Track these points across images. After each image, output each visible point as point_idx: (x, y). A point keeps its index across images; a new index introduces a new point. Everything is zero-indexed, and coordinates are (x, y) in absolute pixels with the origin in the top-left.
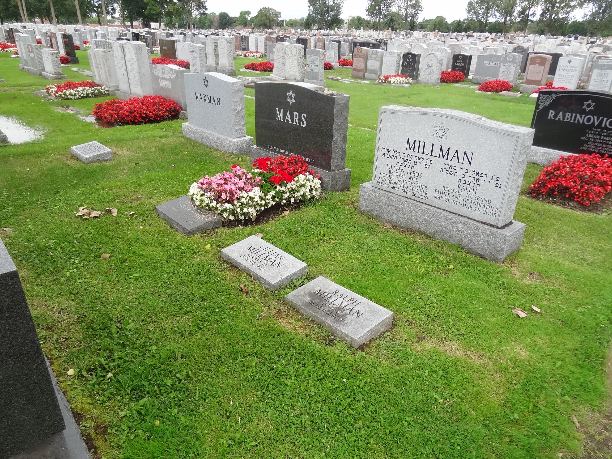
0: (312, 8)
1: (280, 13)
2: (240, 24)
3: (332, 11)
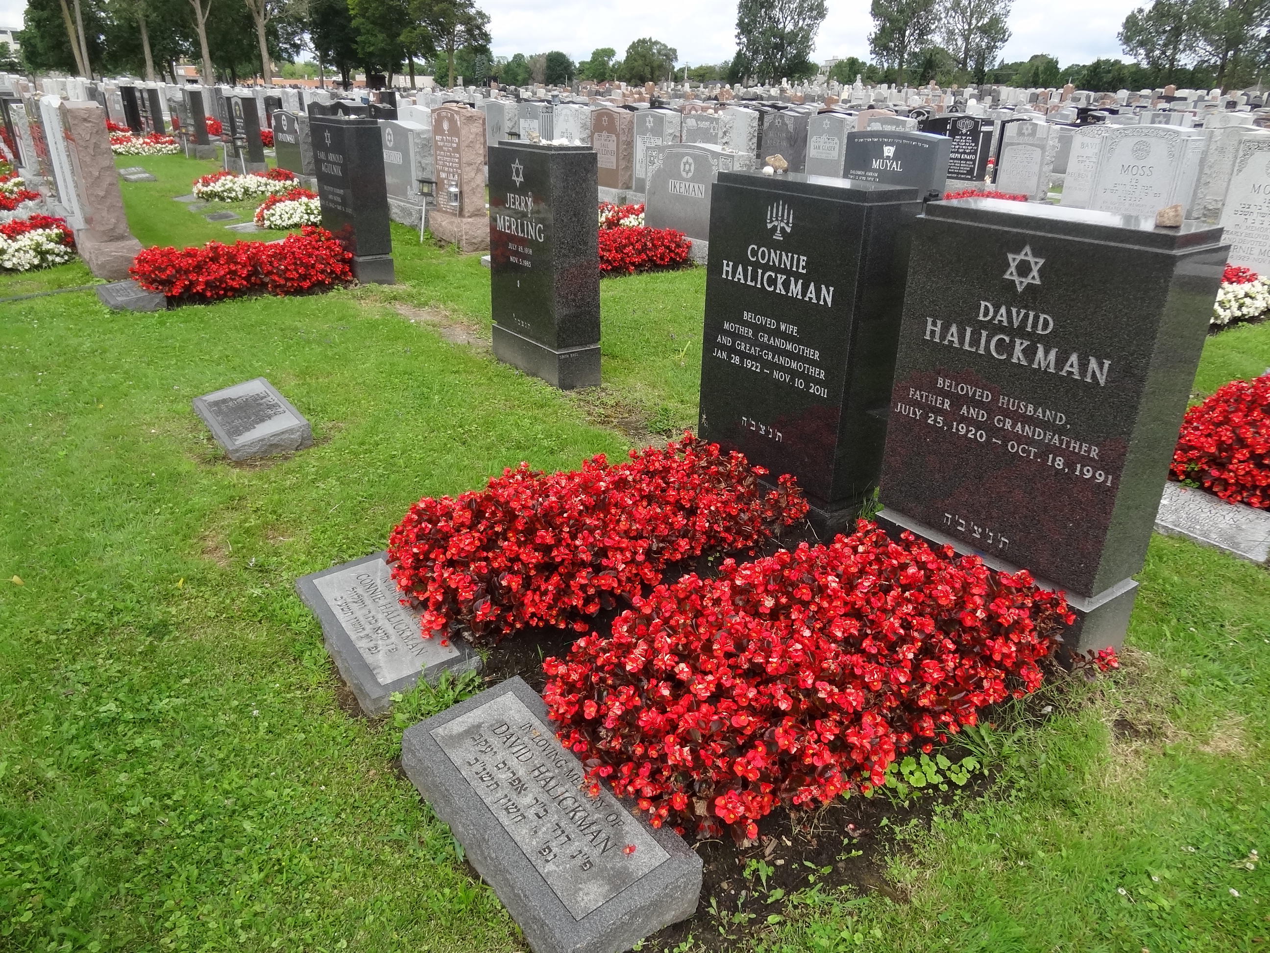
0: (745, 40)
1: (674, 51)
2: (592, 77)
3: (790, 44)
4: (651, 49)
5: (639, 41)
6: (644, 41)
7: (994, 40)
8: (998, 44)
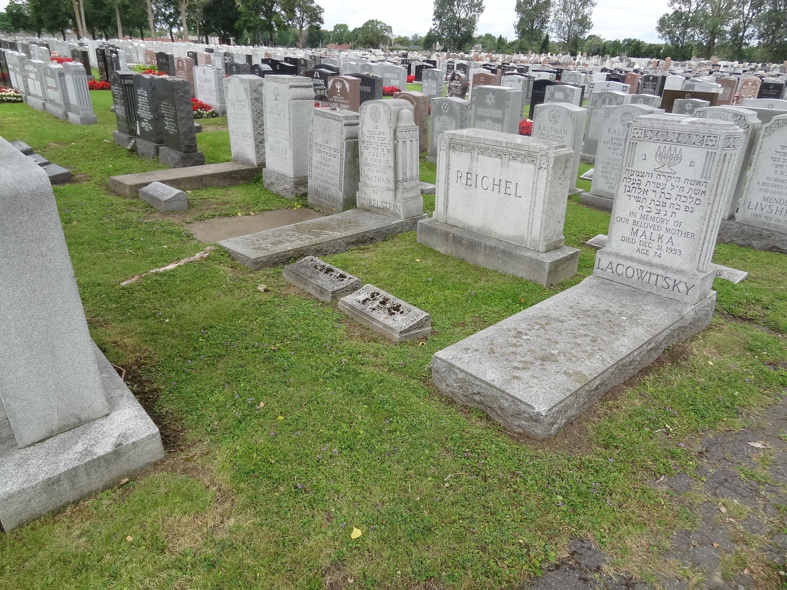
0: (438, 23)
1: (390, 28)
2: (334, 41)
3: (463, 26)
4: (376, 25)
5: (370, 21)
6: (373, 21)
7: (584, 28)
8: (586, 30)
